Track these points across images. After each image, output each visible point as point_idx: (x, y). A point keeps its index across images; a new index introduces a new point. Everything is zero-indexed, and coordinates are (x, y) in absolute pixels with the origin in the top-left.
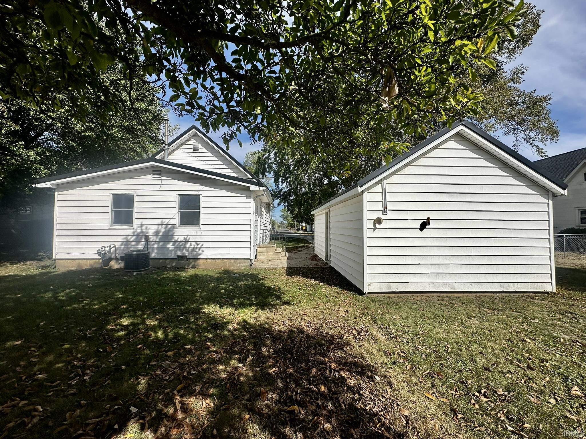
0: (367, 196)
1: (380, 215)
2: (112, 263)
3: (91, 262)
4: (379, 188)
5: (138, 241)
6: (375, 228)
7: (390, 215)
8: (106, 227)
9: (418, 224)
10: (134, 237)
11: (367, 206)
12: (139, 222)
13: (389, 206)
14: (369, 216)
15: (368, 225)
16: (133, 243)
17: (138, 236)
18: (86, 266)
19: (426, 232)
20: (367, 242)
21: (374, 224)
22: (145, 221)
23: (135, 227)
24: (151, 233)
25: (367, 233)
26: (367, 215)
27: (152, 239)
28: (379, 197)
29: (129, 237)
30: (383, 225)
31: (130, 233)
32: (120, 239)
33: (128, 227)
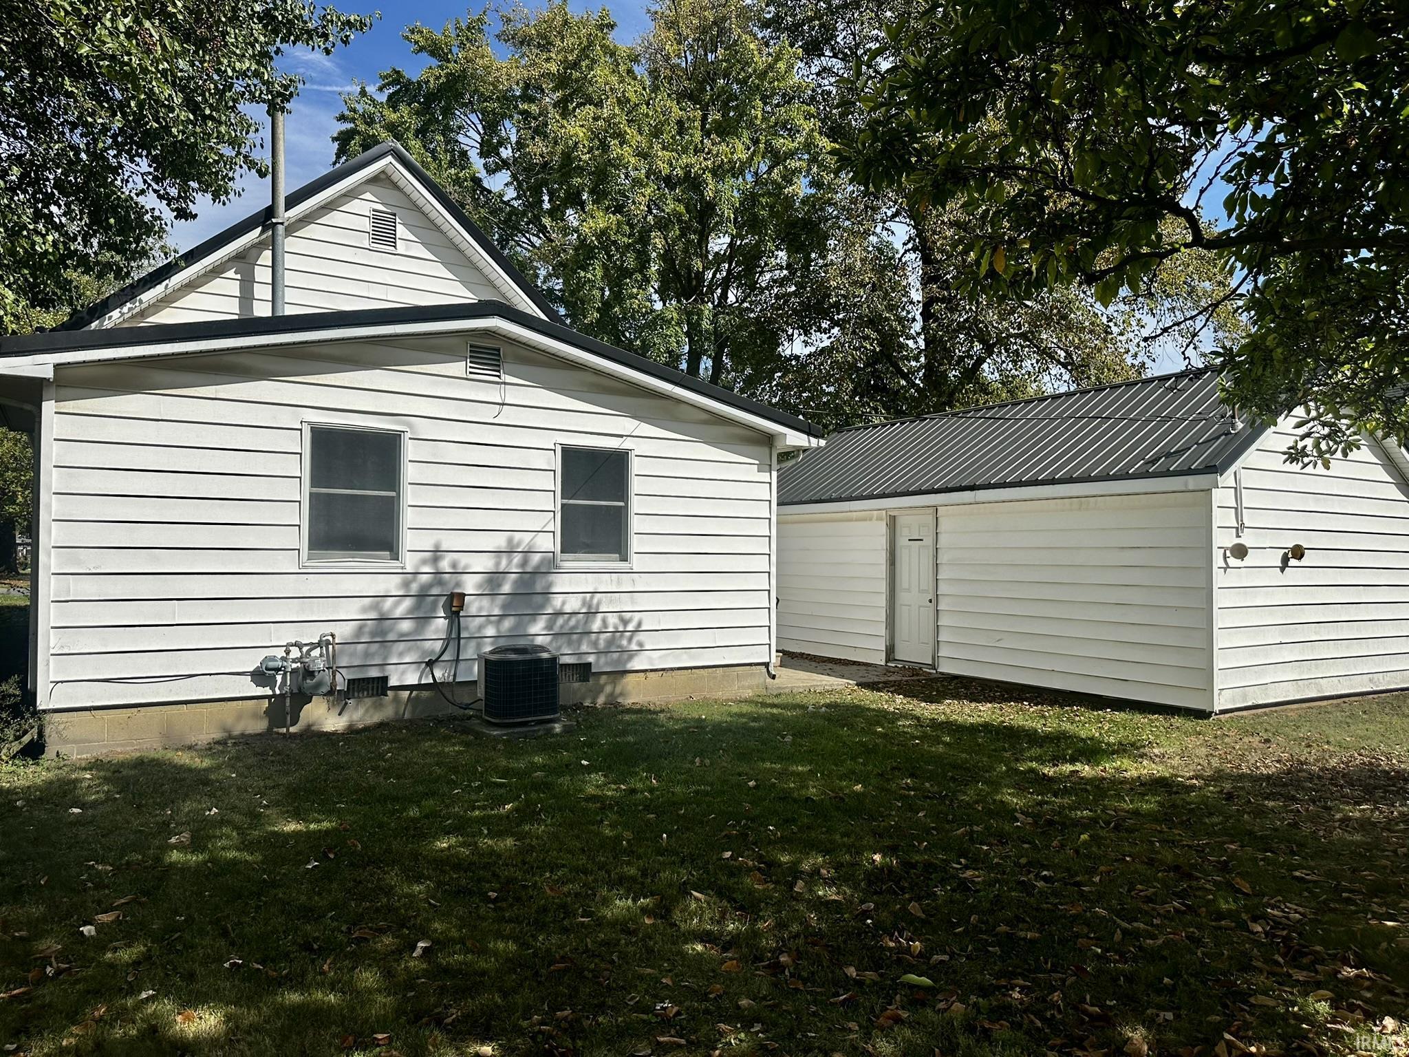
0: (1216, 496)
1: (1232, 537)
2: (317, 711)
4: (1232, 479)
5: (422, 619)
6: (1226, 568)
7: (1246, 538)
8: (285, 563)
10: (407, 603)
11: (1221, 518)
12: (425, 541)
13: (1246, 518)
14: (1219, 540)
15: (1218, 559)
17: (421, 596)
18: (204, 729)
19: (1288, 576)
20: (1218, 598)
22: (449, 540)
23: (409, 562)
24: (470, 585)
25: (1221, 577)
26: (1217, 538)
27: (476, 606)
28: (1232, 499)
29: (388, 603)
32: (352, 610)
33: (379, 562)
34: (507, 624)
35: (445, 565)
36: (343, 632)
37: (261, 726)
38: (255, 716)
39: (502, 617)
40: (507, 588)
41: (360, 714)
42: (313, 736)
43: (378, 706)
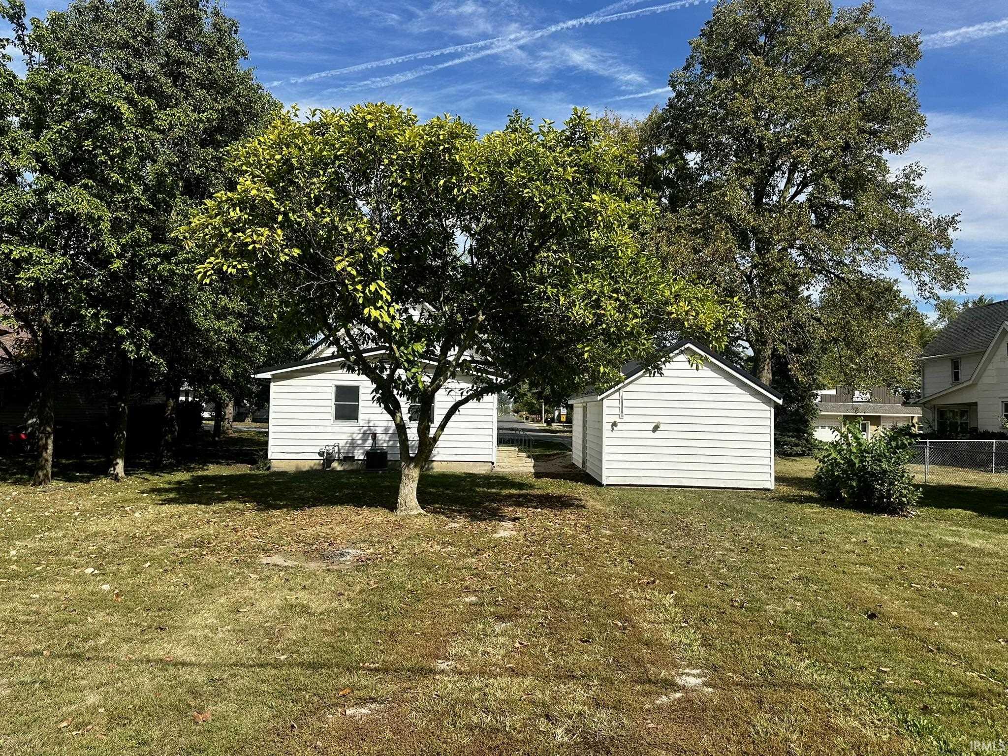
0: (606, 403)
1: (617, 419)
2: (335, 465)
3: (312, 463)
4: (616, 395)
5: (365, 440)
6: (613, 430)
7: (626, 419)
8: (328, 423)
9: (651, 427)
10: (361, 435)
11: (606, 411)
12: (366, 417)
13: (626, 411)
14: (607, 420)
15: (606, 426)
16: (360, 442)
17: (364, 433)
18: (306, 466)
19: (658, 434)
20: (605, 442)
21: (612, 426)
22: (372, 417)
23: (361, 422)
24: (379, 431)
25: (606, 433)
26: (606, 419)
27: (380, 436)
28: (617, 403)
29: (355, 435)
30: (618, 428)
31: (356, 430)
32: (345, 437)
33: (353, 423)
34: (391, 443)
35: (371, 424)
36: (342, 443)
37: (320, 468)
38: (319, 464)
39: (389, 441)
40: (391, 432)
41: (347, 466)
42: (334, 471)
43: (352, 465)
